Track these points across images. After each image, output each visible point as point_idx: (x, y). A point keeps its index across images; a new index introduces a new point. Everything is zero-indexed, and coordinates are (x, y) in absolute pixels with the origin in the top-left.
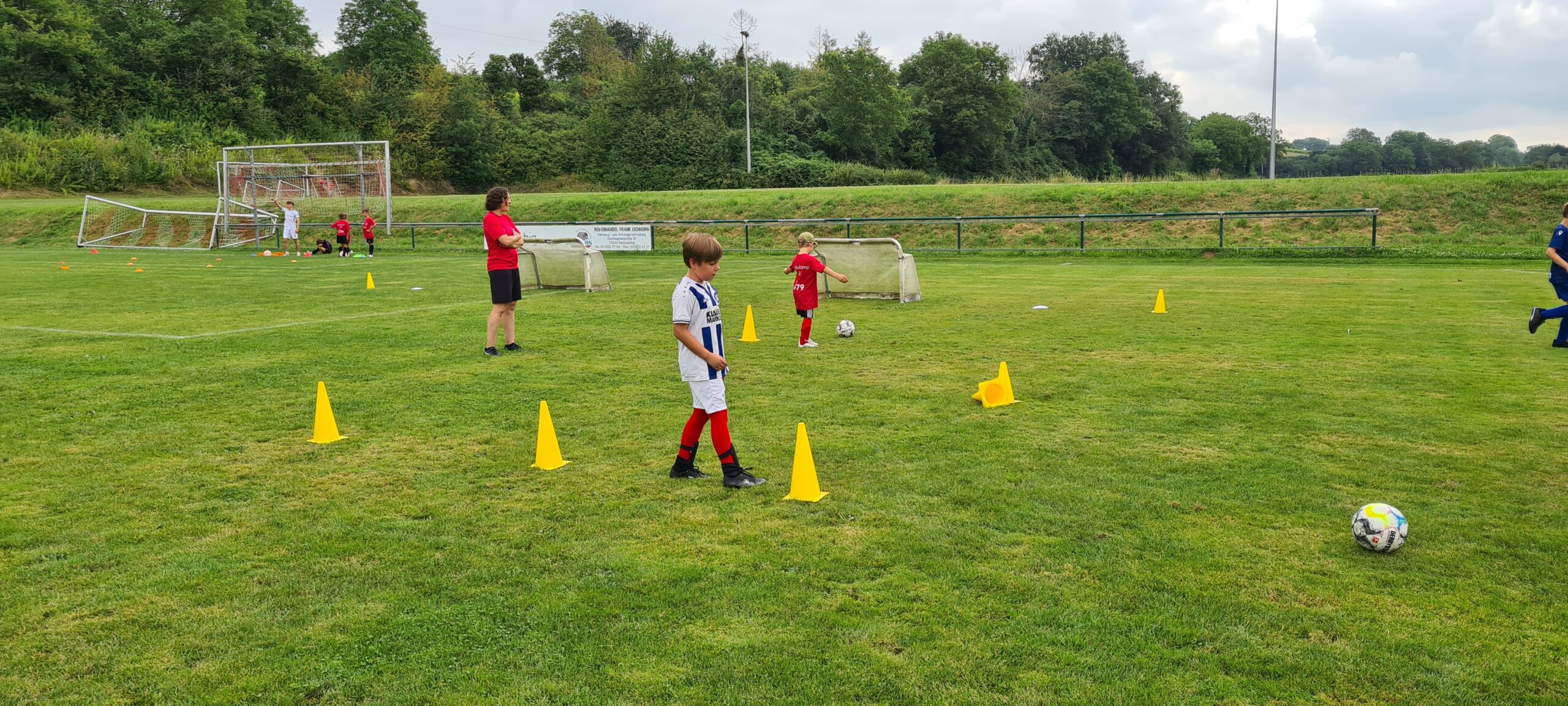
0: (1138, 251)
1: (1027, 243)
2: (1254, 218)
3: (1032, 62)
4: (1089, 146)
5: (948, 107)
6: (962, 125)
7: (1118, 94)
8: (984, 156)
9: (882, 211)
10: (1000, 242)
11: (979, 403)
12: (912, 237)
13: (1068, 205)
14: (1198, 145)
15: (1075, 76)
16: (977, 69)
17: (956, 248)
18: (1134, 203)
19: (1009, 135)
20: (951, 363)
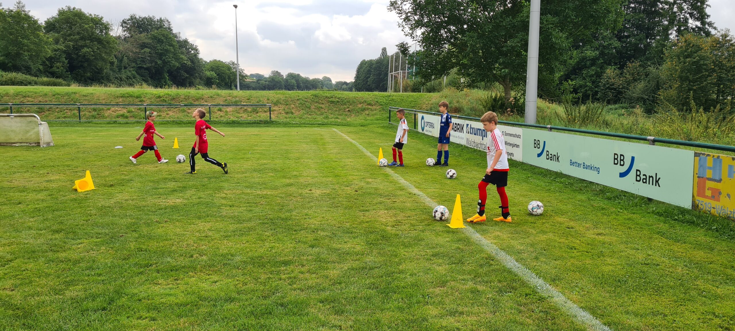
0: (173, 121)
1: (118, 117)
2: (225, 107)
3: (123, 27)
4: (155, 71)
5: (76, 46)
6: (84, 56)
7: (169, 47)
8: (99, 73)
9: (33, 100)
10: (104, 117)
11: (76, 190)
12: (53, 114)
13: (139, 99)
14: (208, 74)
15: (146, 37)
16: (92, 28)
17: (78, 120)
18: (171, 99)
19: (112, 63)
20: (64, 174)
